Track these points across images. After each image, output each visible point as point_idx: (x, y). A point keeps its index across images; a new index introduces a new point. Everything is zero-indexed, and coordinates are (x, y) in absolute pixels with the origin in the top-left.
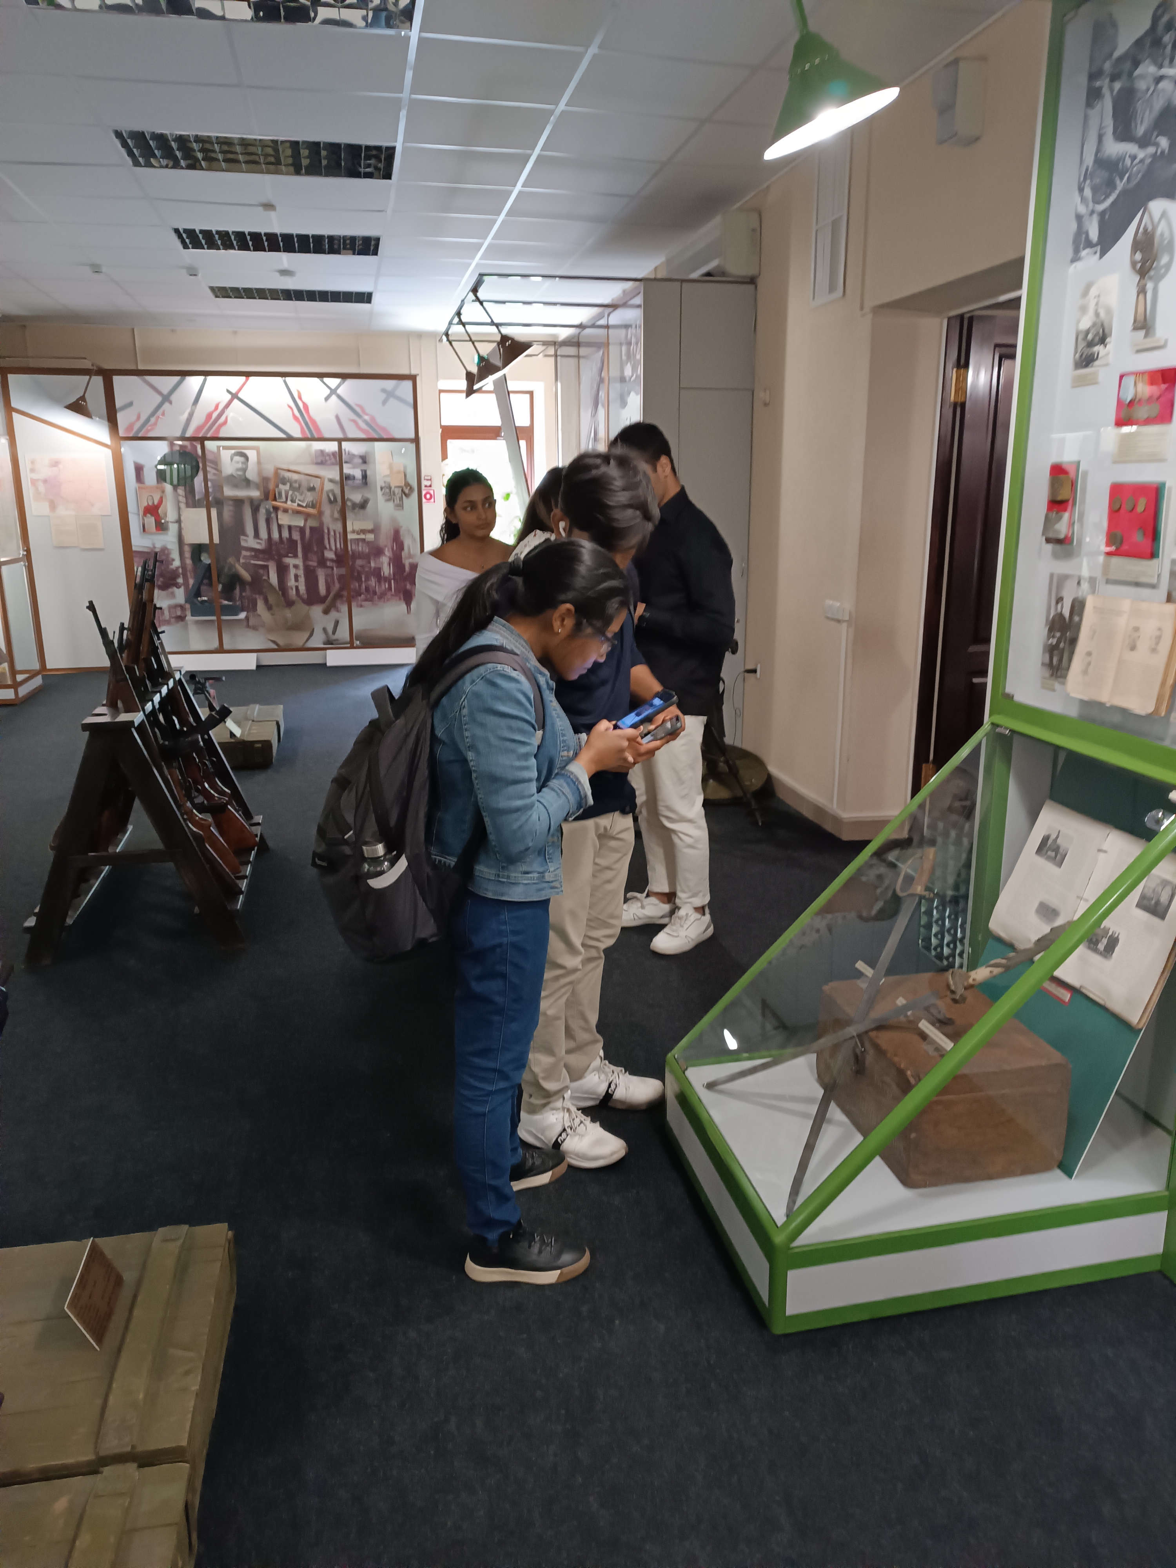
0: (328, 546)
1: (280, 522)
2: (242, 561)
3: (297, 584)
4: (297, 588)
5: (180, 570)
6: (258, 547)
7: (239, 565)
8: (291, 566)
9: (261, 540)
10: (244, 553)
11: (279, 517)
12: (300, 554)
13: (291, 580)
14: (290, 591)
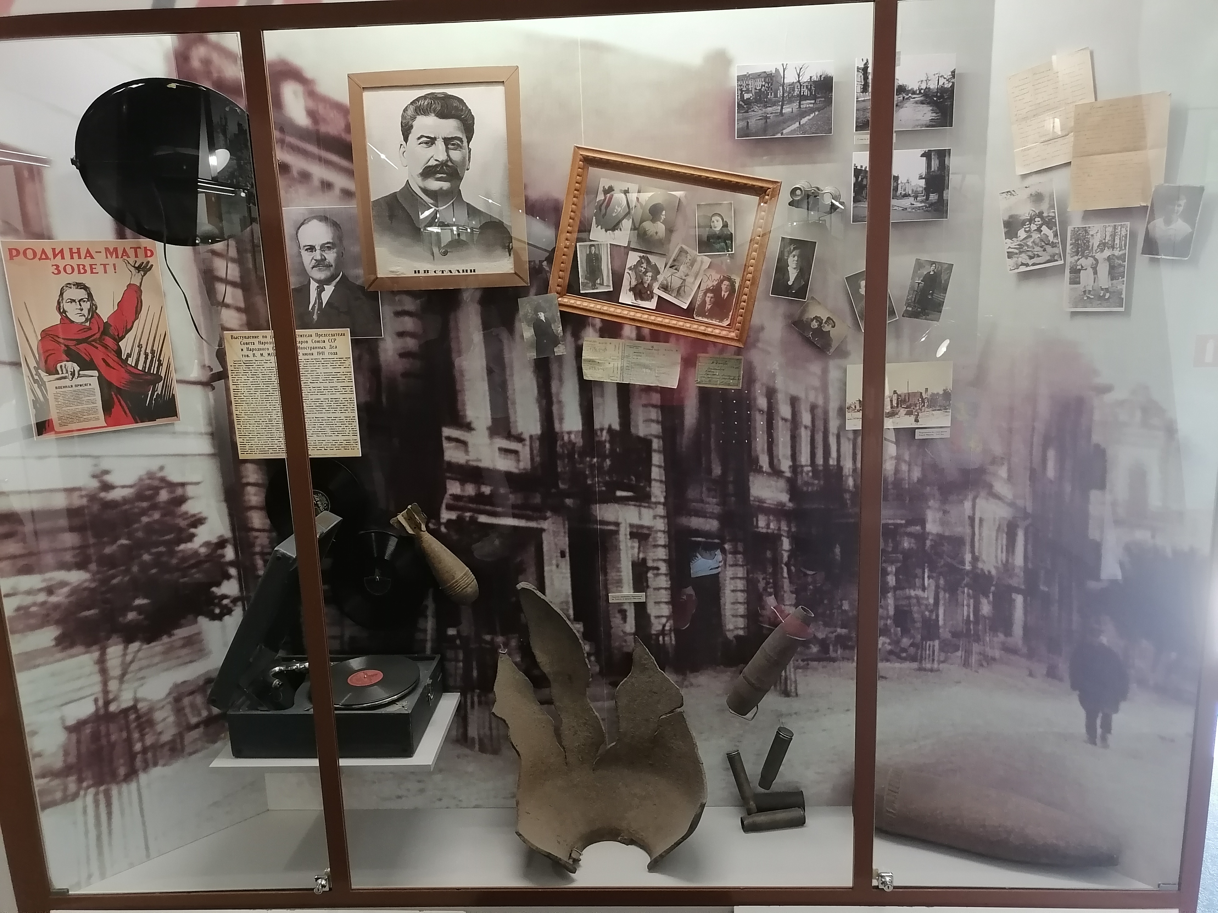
0: (764, 461)
1: (589, 374)
2: (446, 515)
3: (641, 597)
4: (641, 608)
5: (229, 553)
6: (504, 464)
7: (435, 533)
8: (624, 532)
9: (519, 439)
10: (454, 488)
11: (585, 355)
12: (658, 492)
13: (619, 583)
14: (616, 620)
